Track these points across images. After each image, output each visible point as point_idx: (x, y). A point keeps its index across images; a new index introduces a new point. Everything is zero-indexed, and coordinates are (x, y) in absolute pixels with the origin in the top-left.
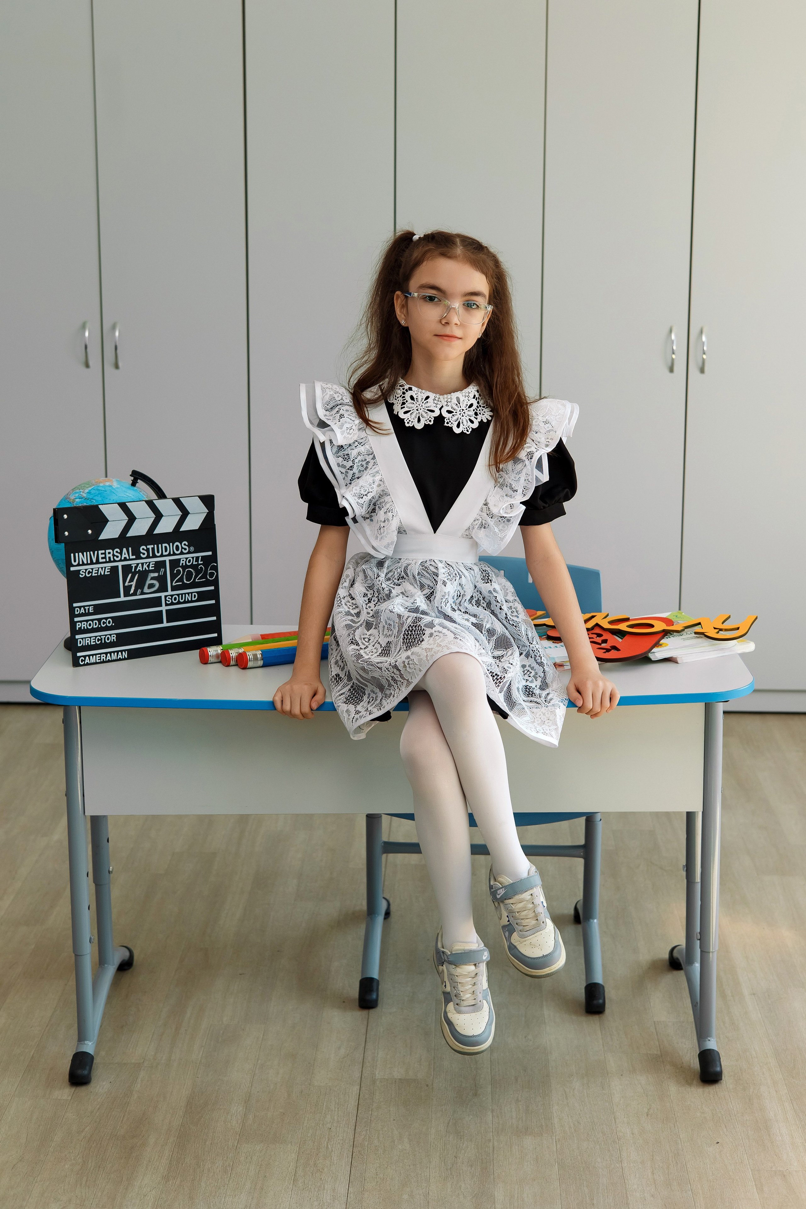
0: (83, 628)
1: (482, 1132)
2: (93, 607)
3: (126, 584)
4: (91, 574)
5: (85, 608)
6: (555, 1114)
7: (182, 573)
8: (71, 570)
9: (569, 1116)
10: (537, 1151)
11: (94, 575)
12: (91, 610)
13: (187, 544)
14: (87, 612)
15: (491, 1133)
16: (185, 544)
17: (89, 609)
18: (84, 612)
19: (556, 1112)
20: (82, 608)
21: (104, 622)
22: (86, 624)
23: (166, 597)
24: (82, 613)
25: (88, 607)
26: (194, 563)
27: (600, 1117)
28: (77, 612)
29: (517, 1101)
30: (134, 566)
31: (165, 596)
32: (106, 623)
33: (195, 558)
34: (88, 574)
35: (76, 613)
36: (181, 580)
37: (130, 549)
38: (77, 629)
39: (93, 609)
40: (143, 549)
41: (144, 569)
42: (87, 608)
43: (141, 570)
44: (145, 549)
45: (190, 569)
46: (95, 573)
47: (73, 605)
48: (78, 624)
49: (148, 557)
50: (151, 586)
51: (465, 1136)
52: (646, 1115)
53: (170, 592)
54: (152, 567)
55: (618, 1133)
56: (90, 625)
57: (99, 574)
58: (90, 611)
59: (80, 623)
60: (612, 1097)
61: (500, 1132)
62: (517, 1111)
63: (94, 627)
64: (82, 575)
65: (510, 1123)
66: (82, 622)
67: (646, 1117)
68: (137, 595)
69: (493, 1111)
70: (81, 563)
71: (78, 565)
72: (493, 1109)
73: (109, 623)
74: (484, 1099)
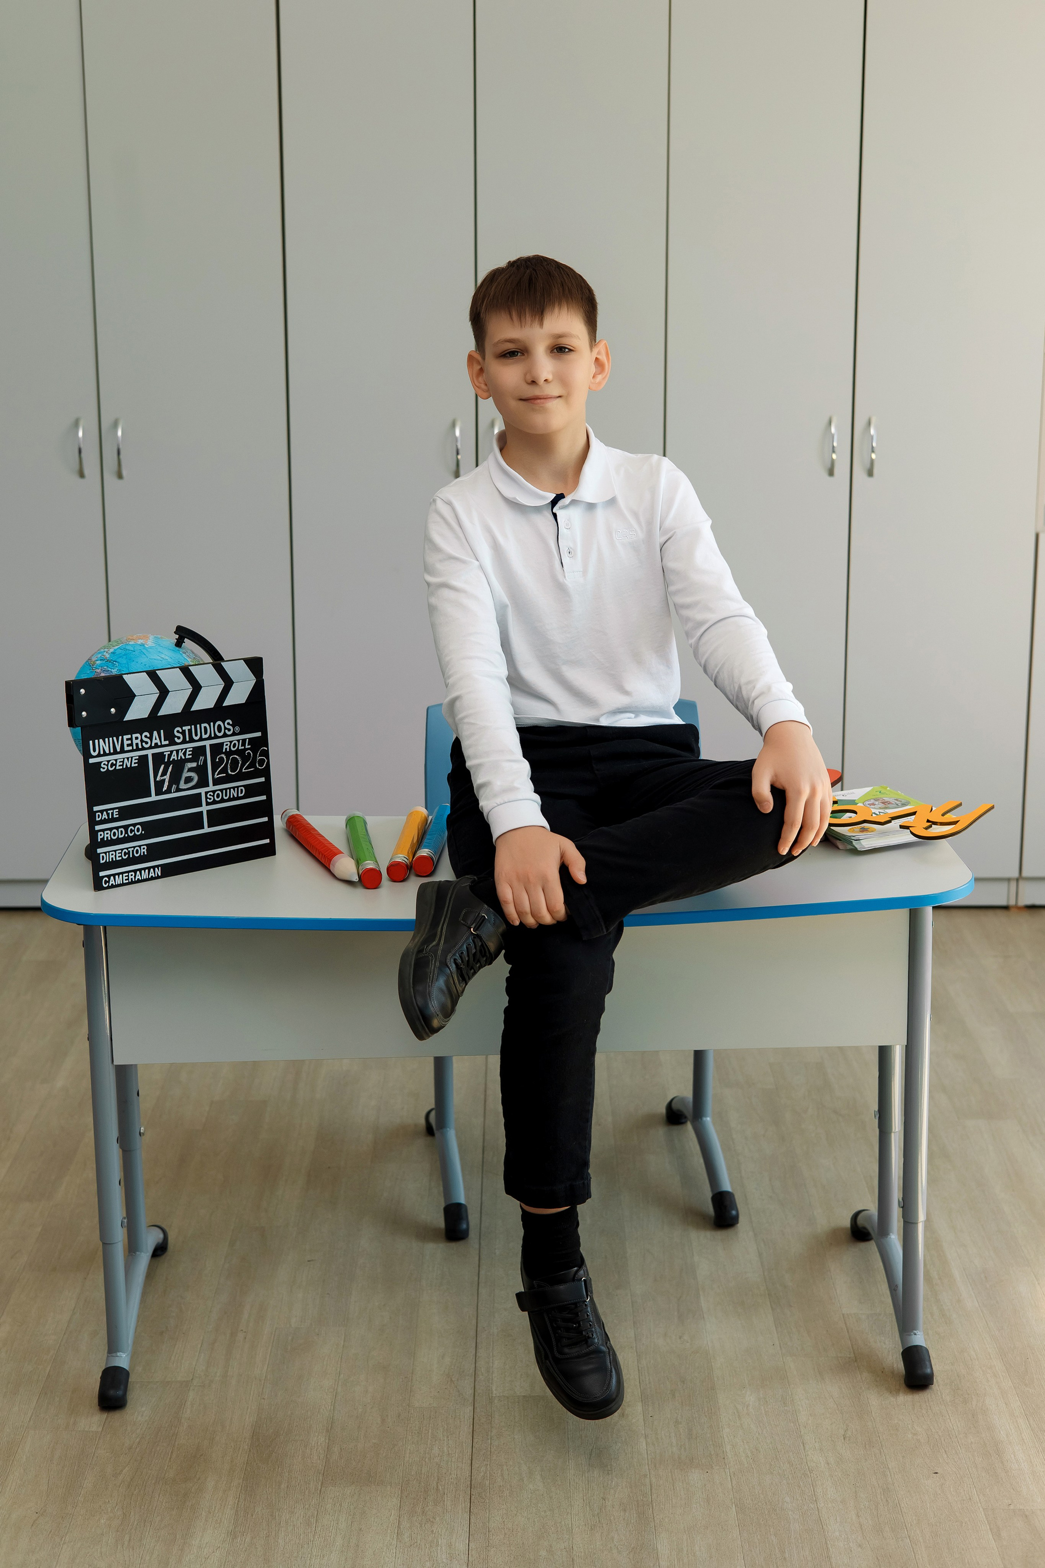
0: (105, 839)
1: (635, 1465)
2: (118, 810)
3: (158, 779)
4: (114, 767)
5: (109, 812)
6: (726, 1439)
7: (225, 761)
8: (90, 762)
9: (744, 1441)
10: (708, 1489)
11: (118, 768)
13: (231, 723)
14: (110, 817)
15: (646, 1468)
16: (228, 724)
17: (112, 813)
18: (107, 818)
19: (726, 1436)
20: (105, 813)
21: (131, 829)
22: (109, 834)
23: (206, 793)
24: (105, 818)
25: (112, 811)
26: (239, 749)
27: (784, 1442)
28: (99, 818)
29: (676, 1422)
30: (166, 754)
32: (134, 831)
33: (241, 741)
34: (111, 767)
35: (97, 819)
36: (224, 770)
37: (162, 731)
38: (99, 841)
39: (117, 813)
40: (178, 732)
41: (179, 758)
43: (176, 759)
44: (181, 731)
45: (235, 756)
46: (119, 766)
47: (93, 809)
48: (99, 833)
49: (184, 742)
50: (188, 780)
51: (613, 1470)
52: (843, 1438)
53: (211, 787)
54: (189, 755)
55: (808, 1463)
56: (114, 834)
57: (124, 767)
58: (115, 816)
59: (102, 833)
60: (799, 1415)
61: (657, 1465)
62: (678, 1436)
63: (120, 836)
64: (104, 768)
65: (670, 1453)
66: (105, 832)
67: (843, 1440)
68: (172, 793)
69: (646, 1437)
70: (102, 753)
71: (99, 755)
72: (646, 1434)
73: (138, 830)
74: (634, 1420)
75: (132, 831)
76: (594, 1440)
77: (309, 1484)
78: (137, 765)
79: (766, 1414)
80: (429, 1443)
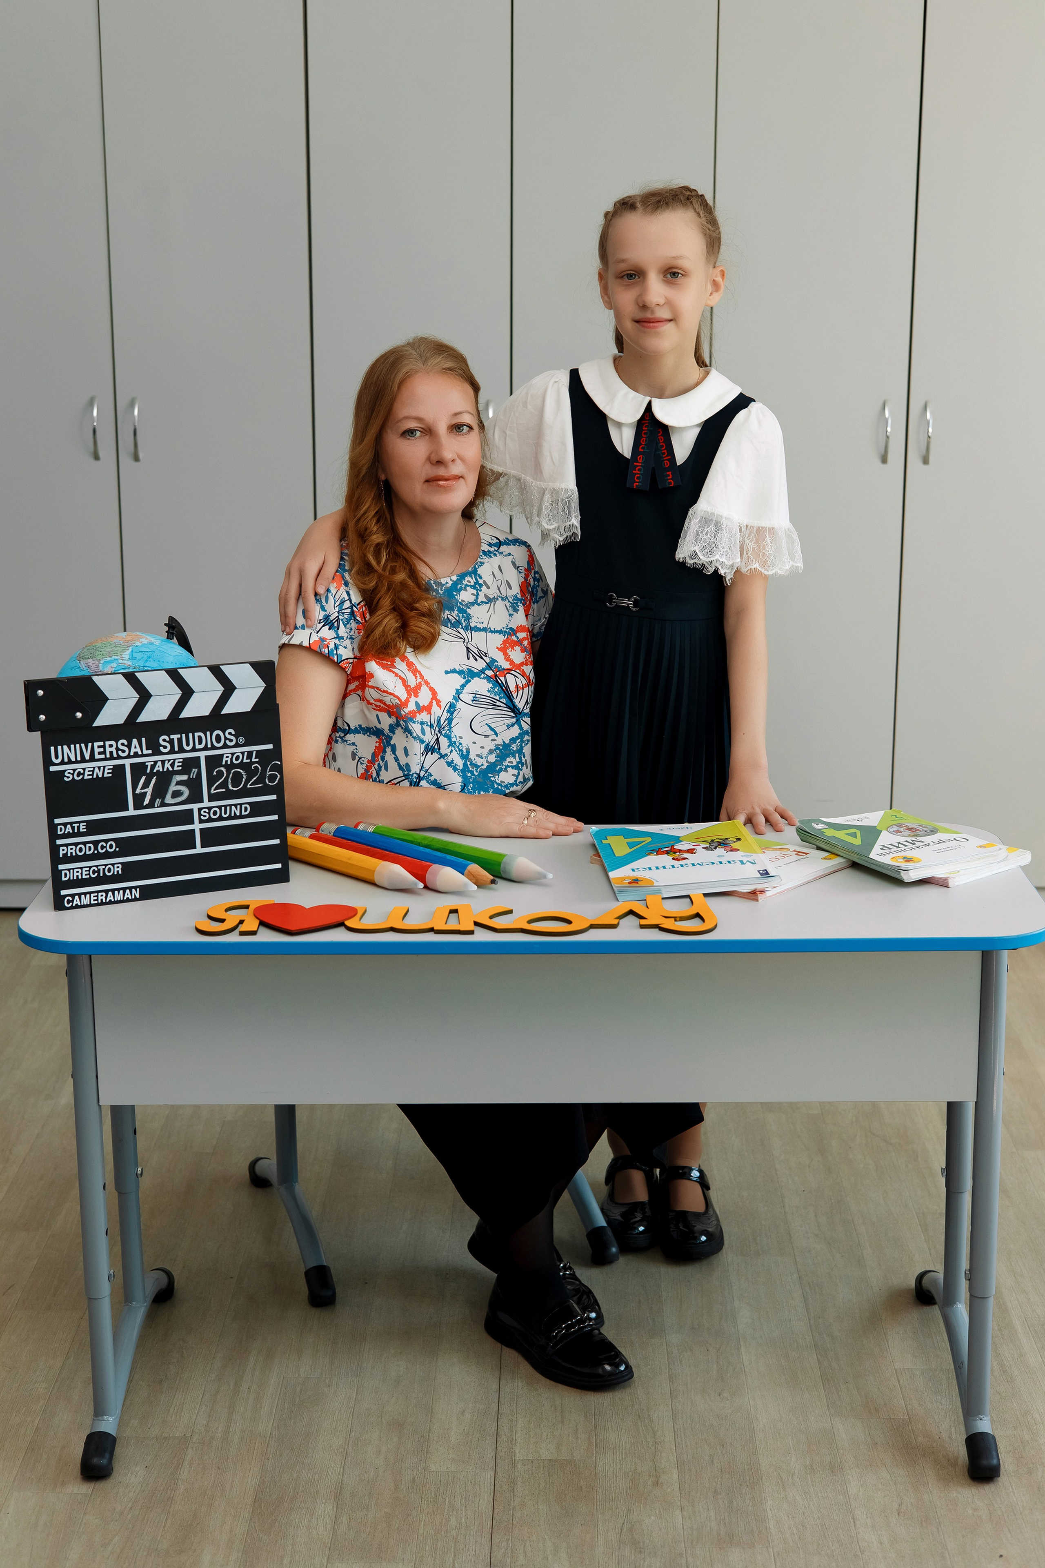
0: (69, 855)
1: (670, 1542)
2: (85, 824)
3: (138, 791)
4: (81, 776)
5: (74, 825)
6: (769, 1513)
7: (225, 775)
8: (52, 770)
9: (790, 1516)
11: (86, 777)
12: (83, 829)
13: (233, 733)
14: (76, 831)
15: (683, 1543)
16: (230, 734)
17: (79, 827)
18: (71, 832)
19: (771, 1509)
20: (69, 826)
21: (102, 845)
22: (74, 849)
23: (200, 810)
24: (69, 832)
25: (78, 825)
26: (244, 761)
27: (833, 1515)
28: (61, 831)
29: (716, 1493)
30: (149, 764)
31: (198, 808)
32: (106, 847)
33: (246, 753)
34: (78, 776)
35: (59, 833)
36: (224, 785)
37: (144, 740)
38: (61, 856)
39: (85, 827)
40: (164, 740)
41: (165, 770)
42: (76, 825)
43: (161, 770)
44: (168, 740)
45: (239, 770)
46: (88, 775)
47: (54, 821)
48: (61, 848)
49: (172, 751)
50: (176, 794)
51: (643, 1545)
52: (898, 1513)
53: (206, 803)
54: (178, 766)
55: (859, 1542)
56: (81, 850)
57: (94, 776)
58: (81, 830)
59: (65, 848)
60: (848, 1486)
61: (692, 1540)
62: (718, 1509)
63: (88, 853)
64: (68, 778)
65: (709, 1529)
66: (67, 847)
67: (896, 1516)
68: (155, 808)
69: (682, 1509)
70: (66, 760)
71: (62, 763)
72: (682, 1506)
73: (111, 846)
74: (669, 1490)
75: (102, 847)
76: (625, 1512)
77: (314, 1559)
78: (110, 775)
79: (812, 1485)
80: (445, 1513)
